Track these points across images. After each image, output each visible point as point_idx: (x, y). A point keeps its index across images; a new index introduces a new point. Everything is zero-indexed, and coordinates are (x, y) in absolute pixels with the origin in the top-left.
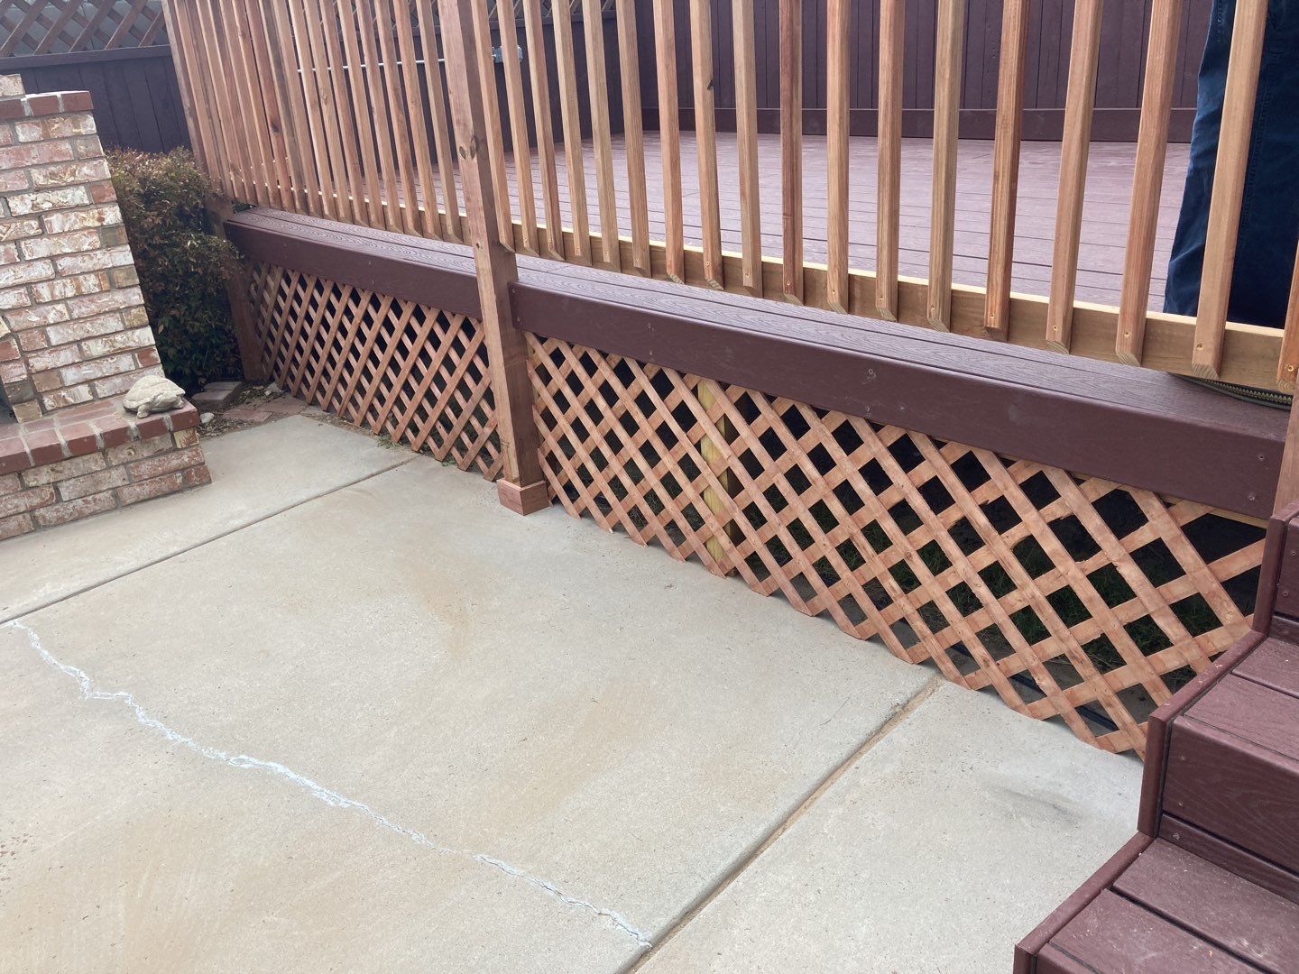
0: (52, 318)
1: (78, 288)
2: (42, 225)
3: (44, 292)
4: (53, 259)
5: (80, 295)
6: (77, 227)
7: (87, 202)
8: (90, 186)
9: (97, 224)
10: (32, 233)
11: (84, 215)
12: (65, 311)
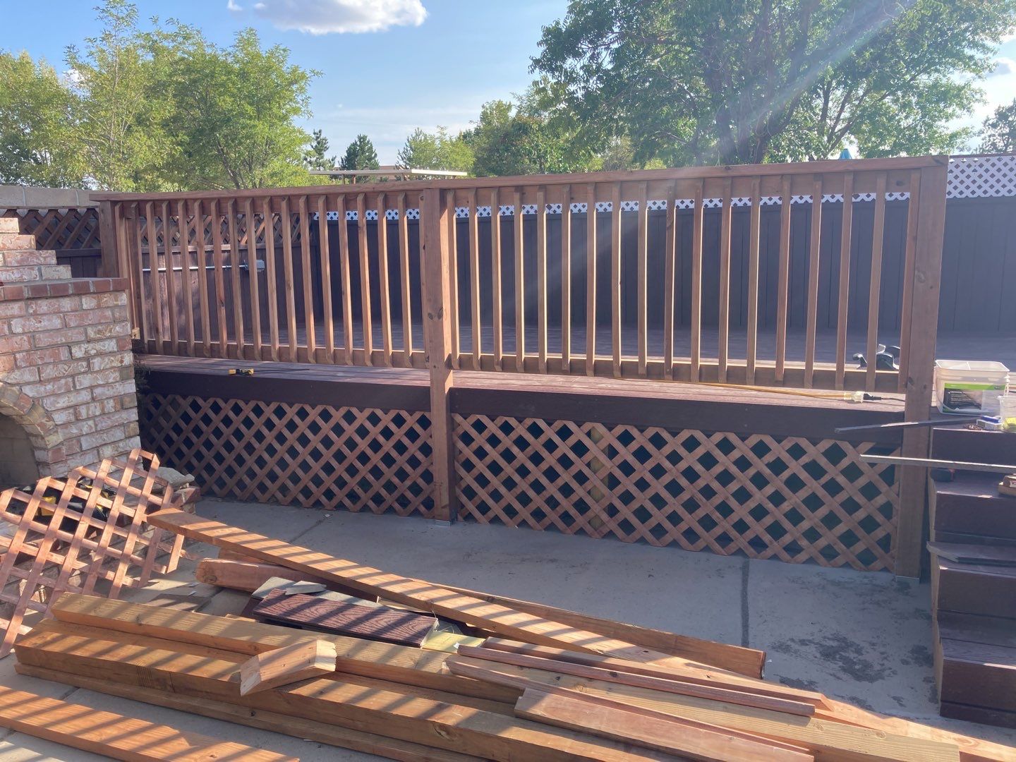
0: (85, 430)
1: (103, 409)
2: (89, 366)
3: (83, 412)
4: (92, 388)
5: (103, 414)
6: (108, 367)
7: (116, 350)
8: (119, 339)
9: (119, 365)
10: (83, 370)
11: (112, 358)
12: (93, 426)
